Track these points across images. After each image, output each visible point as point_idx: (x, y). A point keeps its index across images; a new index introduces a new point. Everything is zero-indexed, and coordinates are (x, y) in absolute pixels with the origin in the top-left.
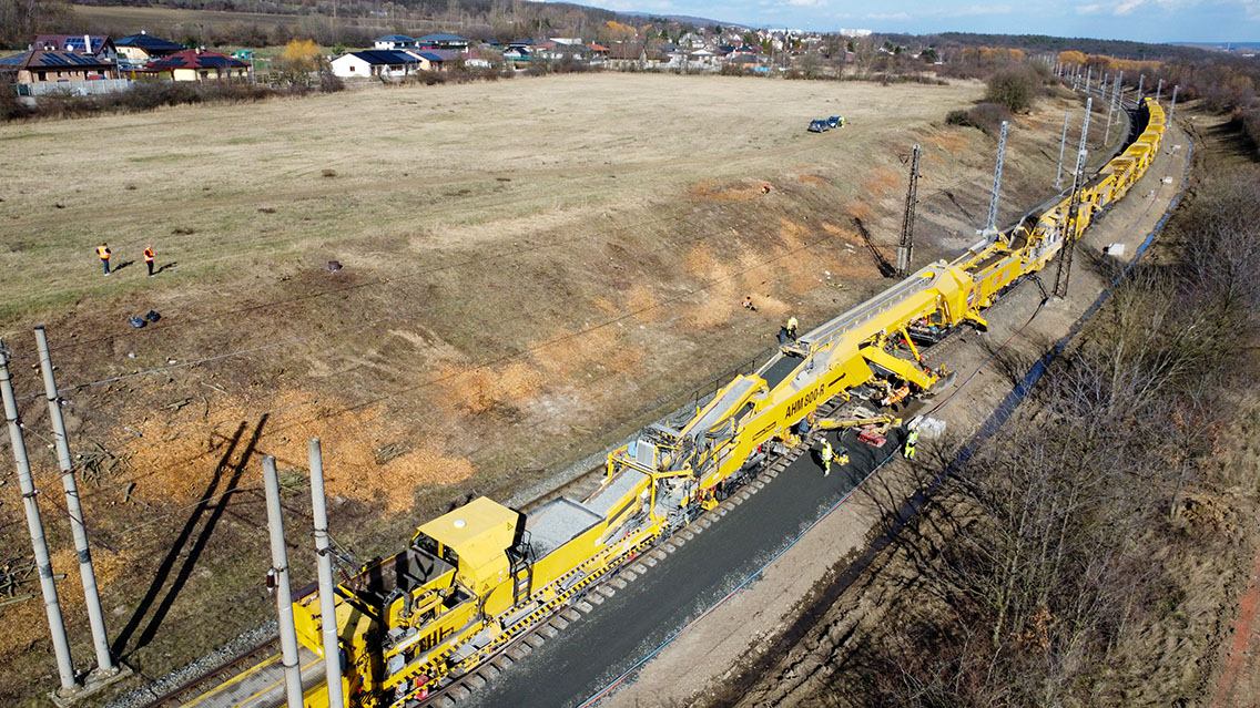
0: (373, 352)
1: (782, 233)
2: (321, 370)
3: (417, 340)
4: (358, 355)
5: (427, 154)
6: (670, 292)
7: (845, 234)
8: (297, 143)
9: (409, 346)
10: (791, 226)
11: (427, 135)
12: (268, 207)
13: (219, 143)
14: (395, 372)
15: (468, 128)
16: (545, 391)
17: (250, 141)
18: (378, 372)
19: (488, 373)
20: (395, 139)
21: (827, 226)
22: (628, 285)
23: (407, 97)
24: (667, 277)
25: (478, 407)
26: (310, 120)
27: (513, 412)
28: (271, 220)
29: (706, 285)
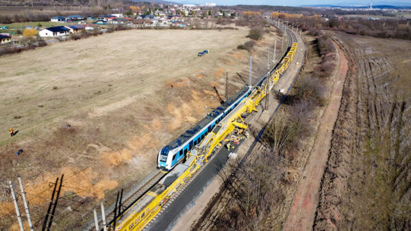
0: (85, 152)
1: (193, 96)
2: (72, 160)
3: (96, 146)
4: (80, 153)
5: (83, 75)
6: (163, 120)
7: (211, 93)
8: (39, 73)
9: (94, 149)
10: (196, 93)
11: (81, 65)
12: (40, 104)
13: (13, 75)
14: (92, 157)
15: (93, 61)
16: (134, 156)
17: (23, 73)
18: (87, 158)
19: (117, 154)
20: (71, 68)
21: (205, 91)
22: (152, 119)
23: (69, 47)
24: (162, 115)
25: (116, 164)
26: (40, 62)
27: (126, 164)
28: (43, 110)
29: (173, 116)
